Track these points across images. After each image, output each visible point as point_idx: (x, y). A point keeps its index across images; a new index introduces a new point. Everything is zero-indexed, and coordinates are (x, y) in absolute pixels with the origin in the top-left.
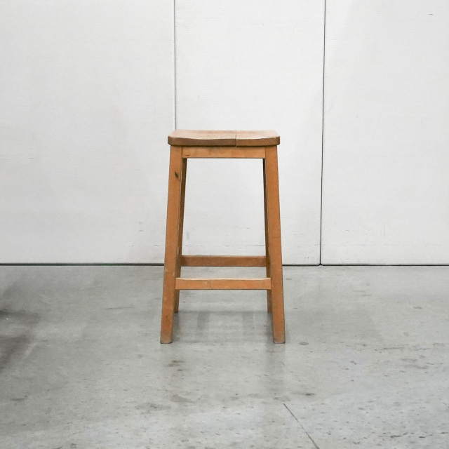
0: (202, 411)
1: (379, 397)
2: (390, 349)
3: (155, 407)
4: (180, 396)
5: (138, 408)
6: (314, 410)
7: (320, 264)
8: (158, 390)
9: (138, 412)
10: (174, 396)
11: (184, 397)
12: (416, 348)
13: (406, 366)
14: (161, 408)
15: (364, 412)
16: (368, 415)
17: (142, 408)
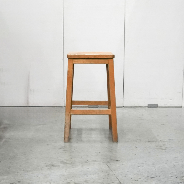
0: (73, 167)
1: (146, 162)
2: (151, 141)
3: (54, 166)
4: (64, 161)
5: (46, 166)
6: (119, 167)
7: (123, 107)
8: (55, 159)
9: (47, 168)
10: (62, 161)
11: (65, 162)
12: (161, 141)
13: (157, 149)
14: (56, 166)
15: (139, 168)
16: (141, 169)
17: (48, 166)
